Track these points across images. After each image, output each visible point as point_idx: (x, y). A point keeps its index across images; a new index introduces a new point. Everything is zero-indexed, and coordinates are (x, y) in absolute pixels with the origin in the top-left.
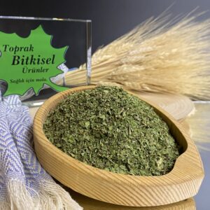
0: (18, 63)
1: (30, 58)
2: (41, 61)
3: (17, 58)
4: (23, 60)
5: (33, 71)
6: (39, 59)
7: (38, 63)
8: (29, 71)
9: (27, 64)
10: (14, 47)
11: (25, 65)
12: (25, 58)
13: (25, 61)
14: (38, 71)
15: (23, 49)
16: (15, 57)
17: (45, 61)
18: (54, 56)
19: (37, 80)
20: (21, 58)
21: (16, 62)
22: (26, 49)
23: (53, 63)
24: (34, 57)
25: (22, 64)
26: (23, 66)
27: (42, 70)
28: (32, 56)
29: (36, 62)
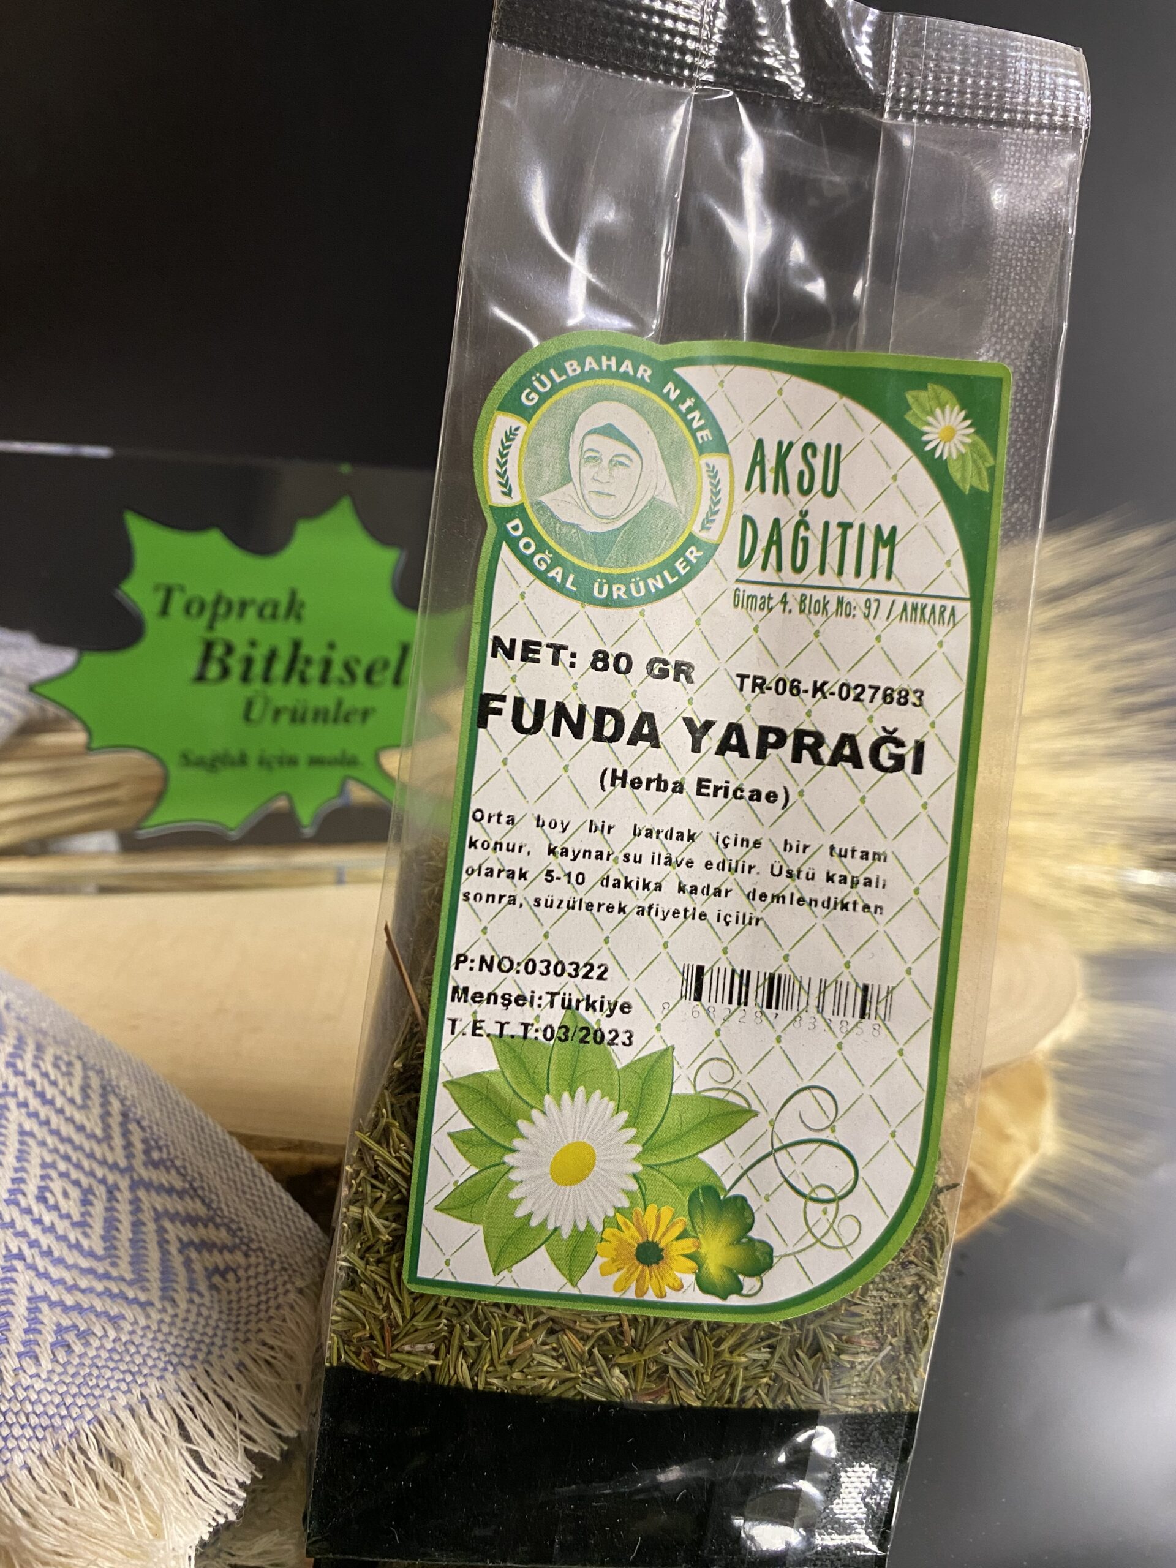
0: (225, 672)
1: (285, 654)
2: (337, 671)
3: (219, 651)
4: (249, 662)
5: (297, 717)
6: (327, 664)
7: (324, 680)
8: (277, 713)
9: (266, 678)
10: (209, 598)
11: (257, 685)
12: (259, 656)
13: (258, 668)
14: (320, 715)
15: (251, 612)
16: (209, 646)
17: (360, 672)
18: (405, 649)
19: (316, 761)
20: (241, 650)
21: (214, 670)
22: (268, 611)
23: (397, 681)
24: (304, 651)
25: (245, 678)
26: (248, 691)
27: (341, 716)
28: (297, 645)
29: (314, 672)
